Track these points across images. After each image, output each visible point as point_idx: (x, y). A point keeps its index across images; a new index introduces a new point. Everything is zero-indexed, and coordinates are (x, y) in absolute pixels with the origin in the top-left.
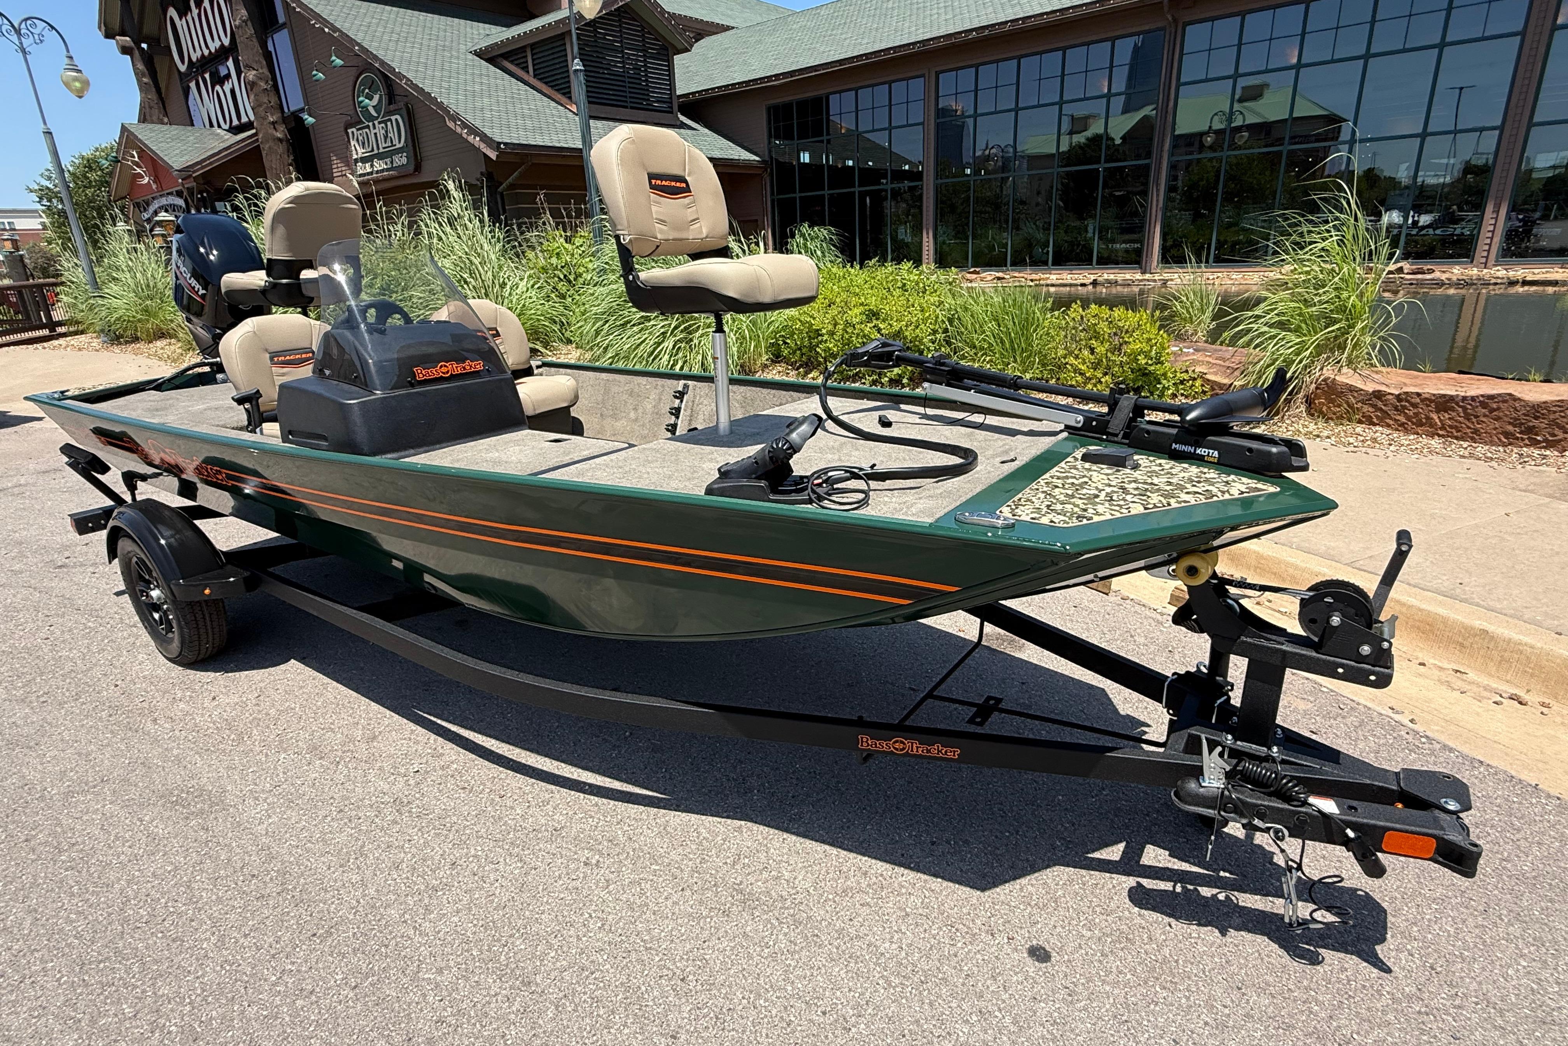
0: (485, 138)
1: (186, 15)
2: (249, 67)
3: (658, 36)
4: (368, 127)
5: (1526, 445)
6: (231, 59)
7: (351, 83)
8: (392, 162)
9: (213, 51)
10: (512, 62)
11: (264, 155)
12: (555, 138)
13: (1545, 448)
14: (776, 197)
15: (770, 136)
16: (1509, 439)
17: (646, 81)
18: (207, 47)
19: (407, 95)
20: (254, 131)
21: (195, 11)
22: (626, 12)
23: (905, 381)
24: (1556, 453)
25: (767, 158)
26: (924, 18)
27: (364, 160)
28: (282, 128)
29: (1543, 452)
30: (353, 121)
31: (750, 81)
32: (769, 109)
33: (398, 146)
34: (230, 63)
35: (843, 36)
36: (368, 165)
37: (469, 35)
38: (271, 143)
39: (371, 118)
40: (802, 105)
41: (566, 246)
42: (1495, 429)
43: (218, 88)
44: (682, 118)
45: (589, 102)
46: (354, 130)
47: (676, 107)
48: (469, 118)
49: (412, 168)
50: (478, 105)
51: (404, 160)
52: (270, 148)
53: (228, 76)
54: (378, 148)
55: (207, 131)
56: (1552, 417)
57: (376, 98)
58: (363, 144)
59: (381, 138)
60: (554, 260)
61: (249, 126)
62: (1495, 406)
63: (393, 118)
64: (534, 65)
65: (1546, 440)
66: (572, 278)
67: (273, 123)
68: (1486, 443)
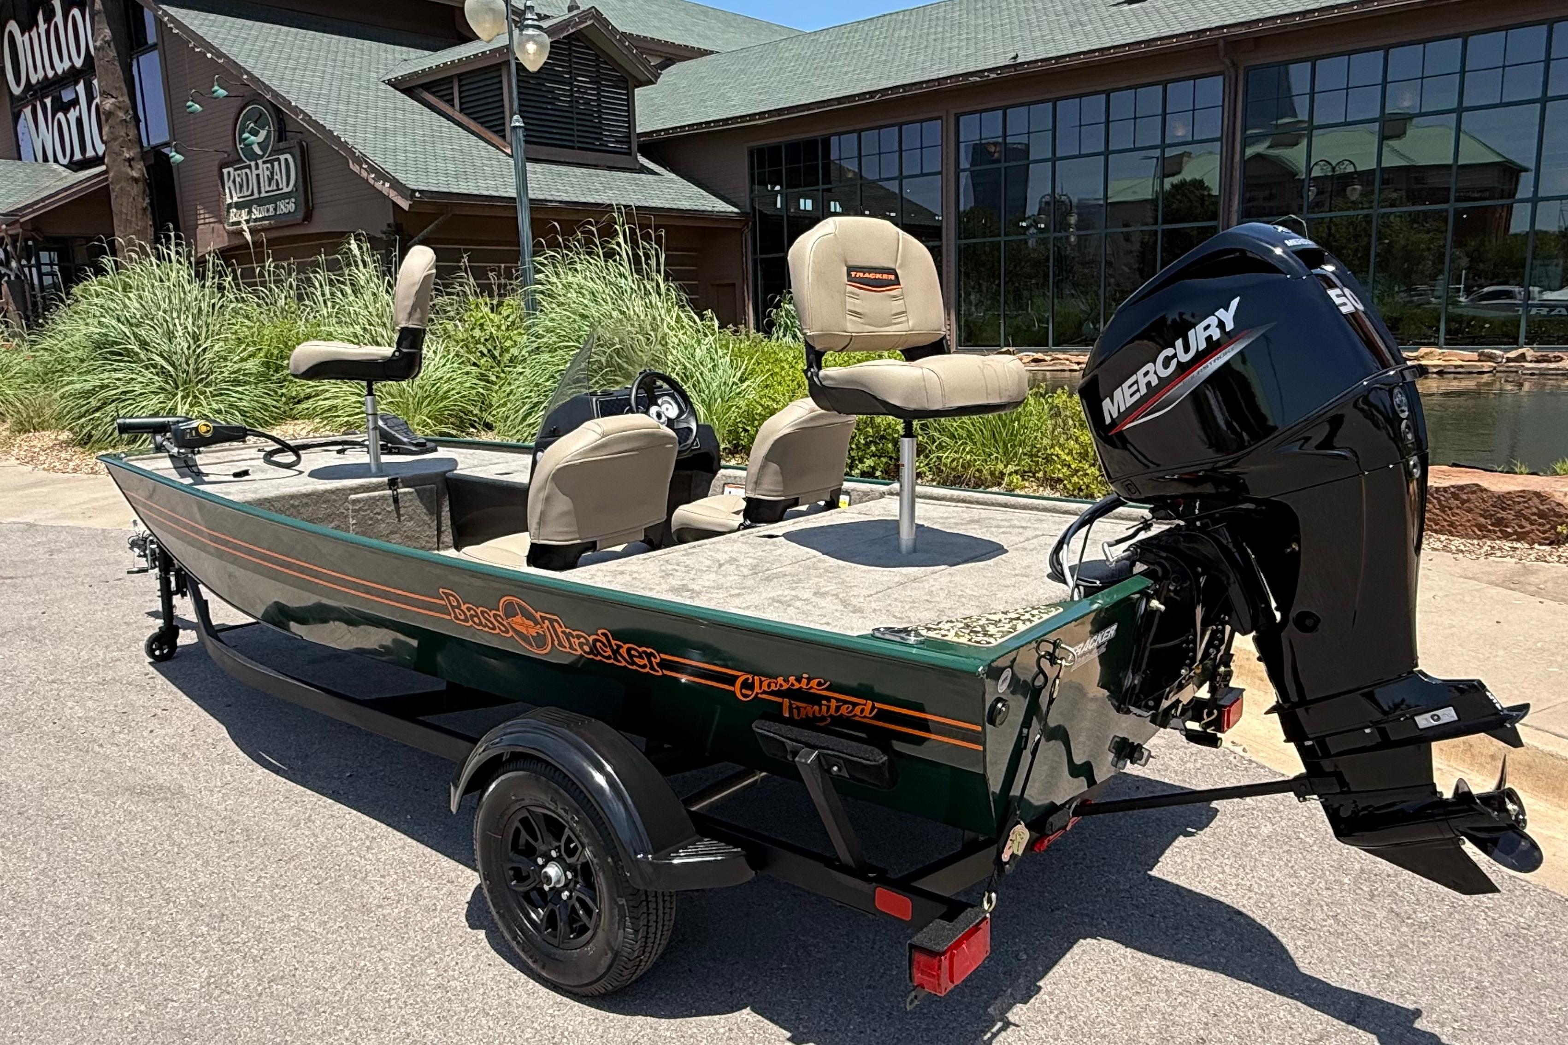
0: (396, 185)
1: (30, 30)
2: (105, 94)
3: (616, 66)
4: (249, 167)
5: (1499, 538)
6: (81, 84)
7: (233, 116)
8: (275, 209)
9: (60, 72)
10: (433, 93)
11: (113, 197)
12: (482, 184)
13: (1518, 540)
14: (759, 256)
15: (752, 182)
16: (1483, 532)
17: (600, 117)
18: (53, 67)
19: (302, 131)
20: (103, 168)
21: (43, 27)
22: (578, 40)
23: (878, 473)
24: (1526, 546)
25: (748, 209)
26: (942, 50)
27: (239, 206)
28: (140, 165)
29: (1515, 545)
30: (231, 159)
31: (728, 119)
32: (751, 153)
33: (286, 190)
34: (81, 88)
35: (845, 69)
36: (244, 212)
37: (382, 61)
38: (124, 184)
39: (254, 157)
40: (793, 147)
41: (492, 316)
42: (1469, 521)
43: (60, 115)
44: (642, 160)
45: (526, 142)
46: (231, 169)
47: (635, 147)
48: (378, 160)
49: (300, 216)
50: (390, 144)
51: (292, 207)
52: (121, 189)
53: (75, 102)
54: (260, 192)
55: (40, 166)
56: (1517, 508)
57: (263, 134)
58: (241, 186)
59: (264, 181)
60: (477, 333)
61: (97, 161)
62: (1465, 497)
63: (282, 157)
64: (461, 98)
65: (1515, 533)
66: (497, 353)
67: (129, 160)
68: (1462, 536)
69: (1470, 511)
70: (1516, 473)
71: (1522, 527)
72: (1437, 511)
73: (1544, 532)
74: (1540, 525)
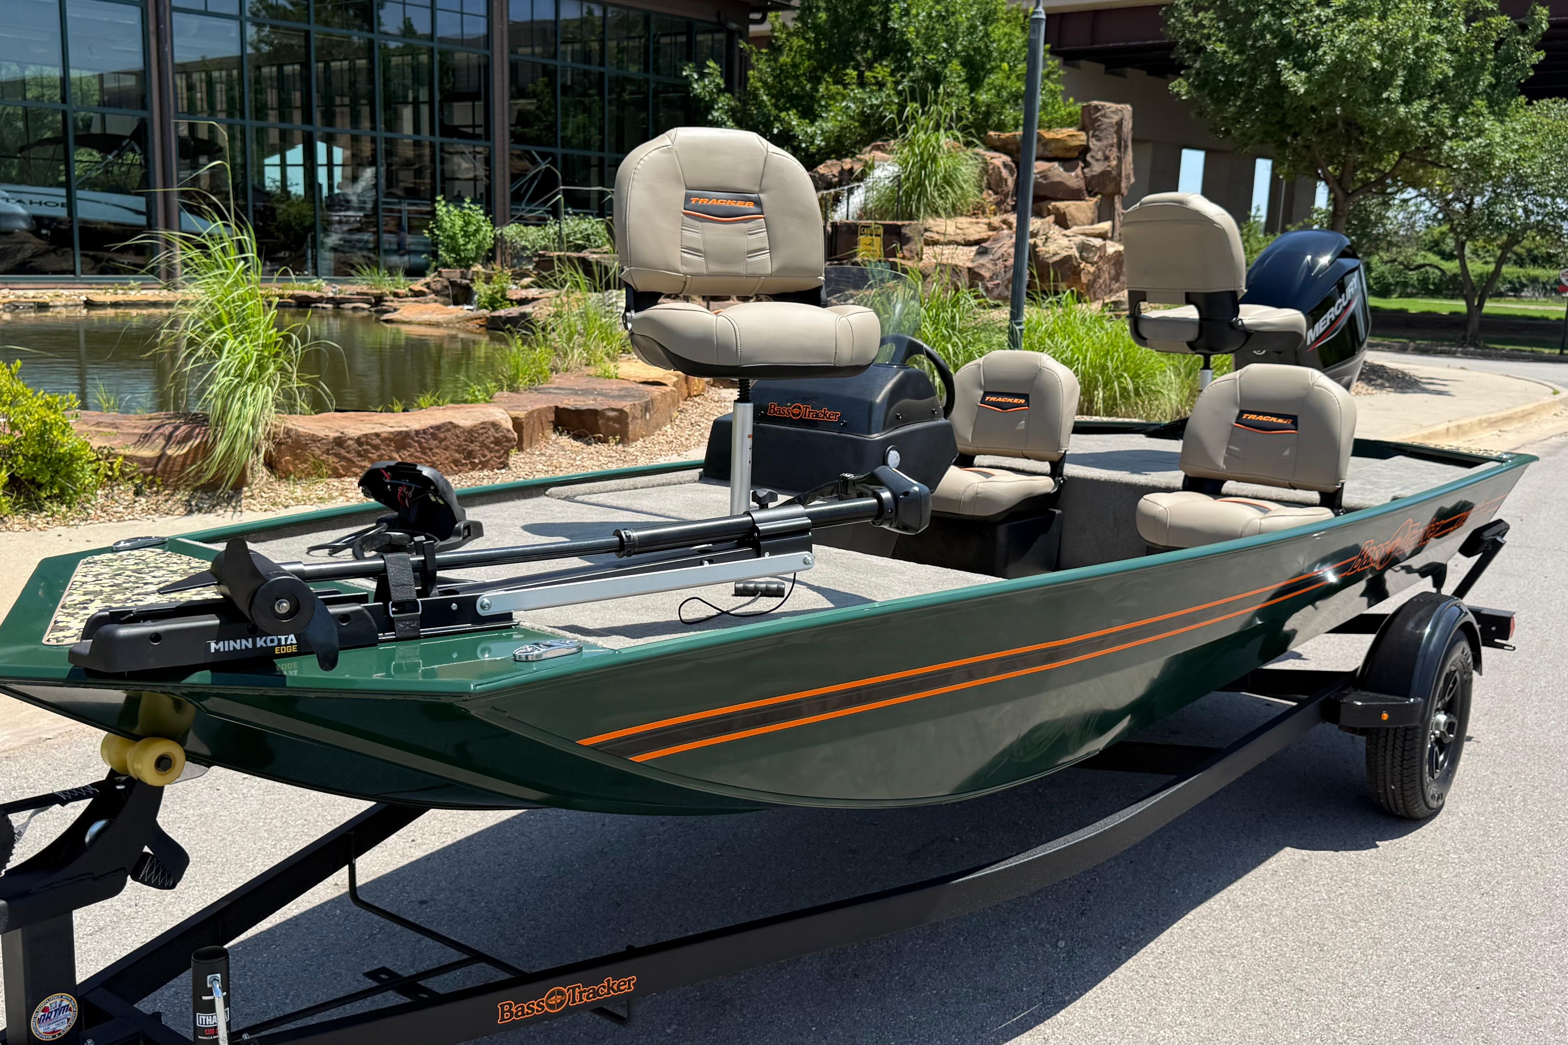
5: (469, 469)
16: (459, 466)
56: (481, 439)
69: (446, 448)
70: (393, 412)
71: (484, 456)
72: (419, 454)
73: (500, 458)
74: (498, 451)
